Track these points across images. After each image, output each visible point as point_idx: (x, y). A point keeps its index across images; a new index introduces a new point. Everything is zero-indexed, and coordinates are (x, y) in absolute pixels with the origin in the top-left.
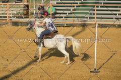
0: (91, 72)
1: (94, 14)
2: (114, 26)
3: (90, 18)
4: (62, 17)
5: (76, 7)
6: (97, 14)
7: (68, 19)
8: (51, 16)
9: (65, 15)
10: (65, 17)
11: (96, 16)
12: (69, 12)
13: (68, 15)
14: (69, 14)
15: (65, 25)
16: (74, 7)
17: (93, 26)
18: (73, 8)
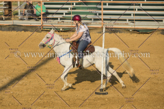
0: (96, 93)
1: (100, 14)
2: (127, 30)
3: (95, 20)
4: (57, 19)
5: (76, 4)
6: (104, 14)
7: (65, 21)
8: (41, 17)
9: (61, 16)
10: (61, 19)
11: (102, 17)
12: (66, 11)
13: (64, 15)
14: (66, 14)
15: (61, 30)
16: (73, 4)
17: (99, 31)
18: (71, 6)
